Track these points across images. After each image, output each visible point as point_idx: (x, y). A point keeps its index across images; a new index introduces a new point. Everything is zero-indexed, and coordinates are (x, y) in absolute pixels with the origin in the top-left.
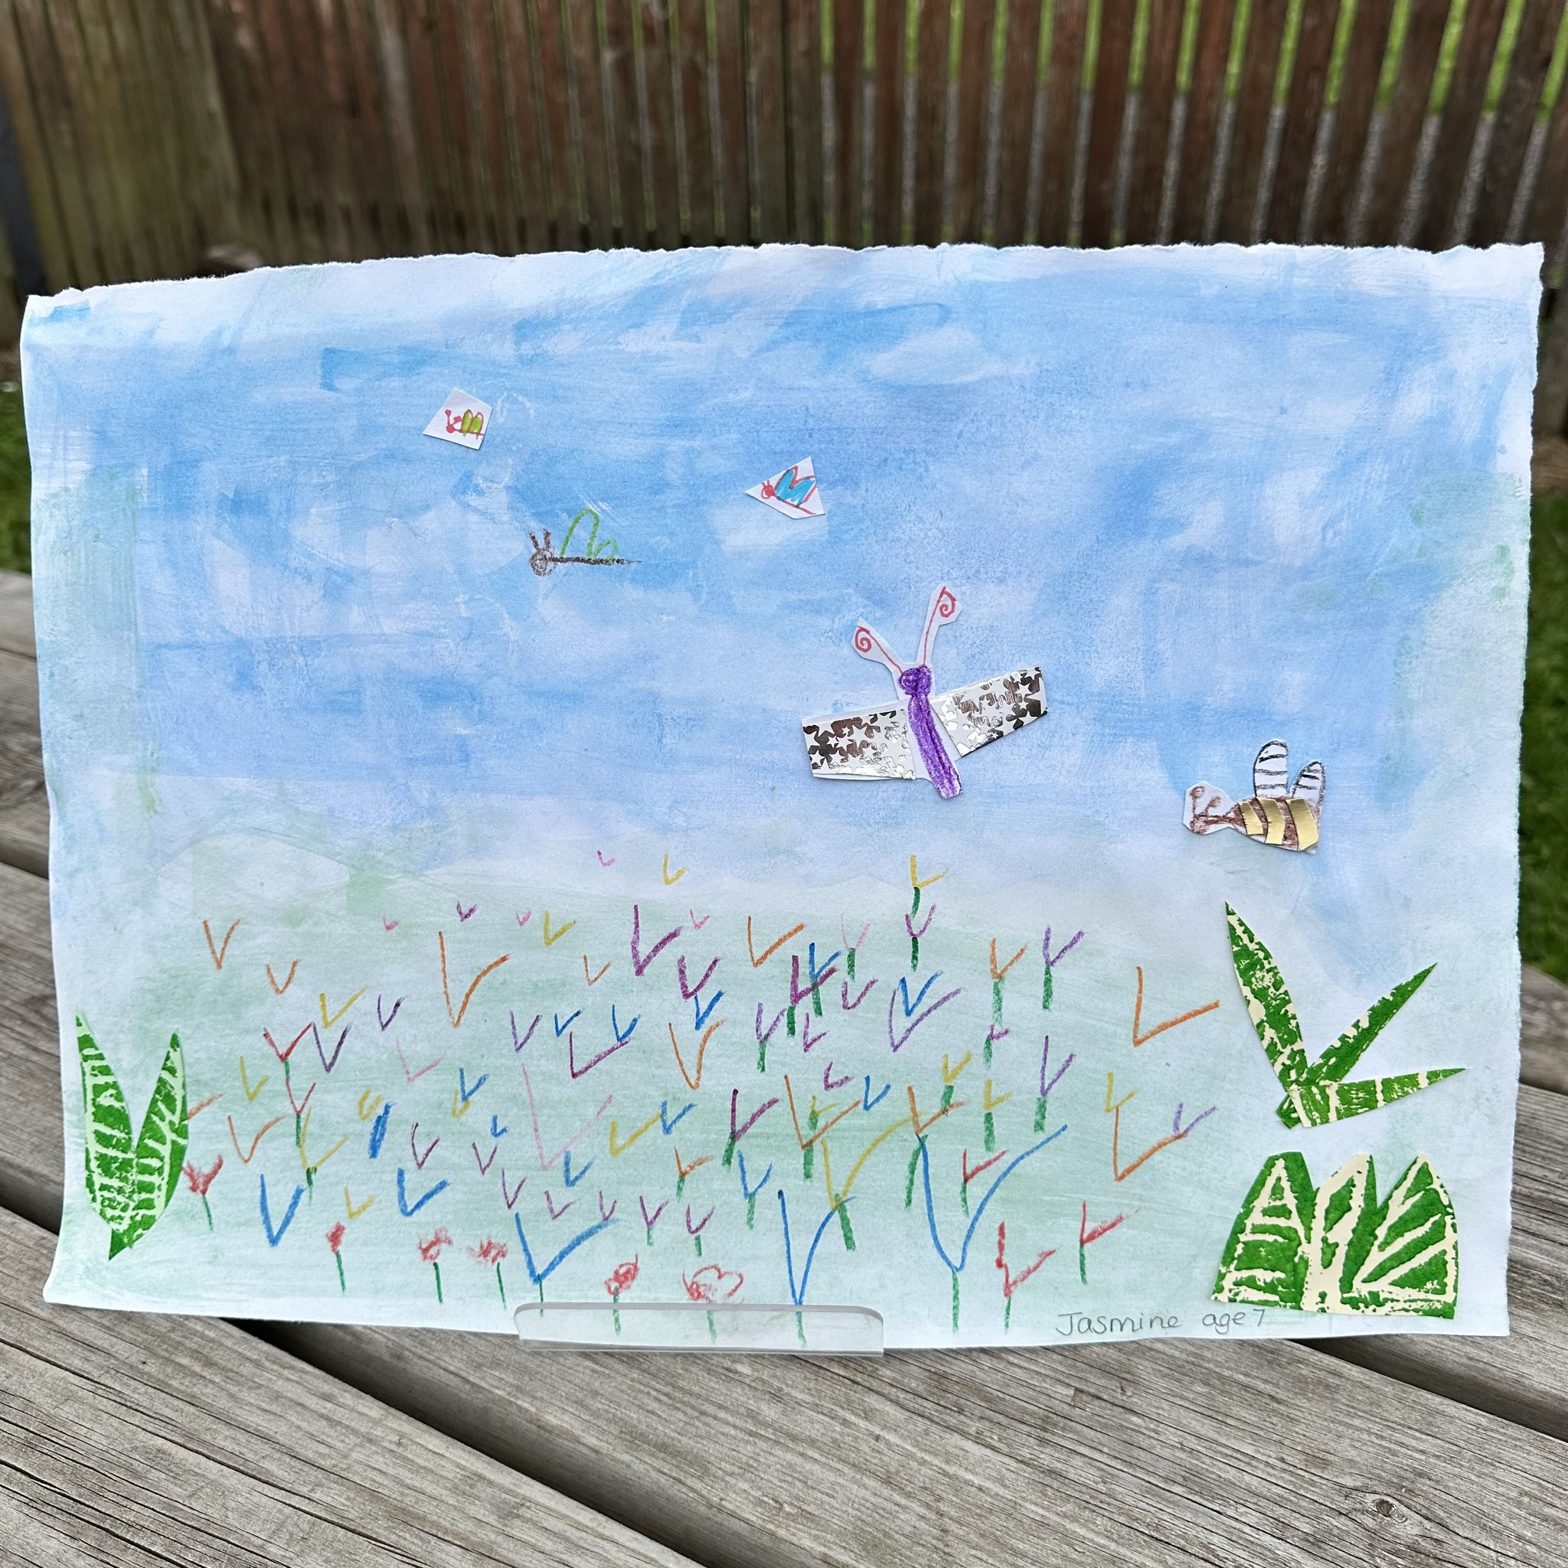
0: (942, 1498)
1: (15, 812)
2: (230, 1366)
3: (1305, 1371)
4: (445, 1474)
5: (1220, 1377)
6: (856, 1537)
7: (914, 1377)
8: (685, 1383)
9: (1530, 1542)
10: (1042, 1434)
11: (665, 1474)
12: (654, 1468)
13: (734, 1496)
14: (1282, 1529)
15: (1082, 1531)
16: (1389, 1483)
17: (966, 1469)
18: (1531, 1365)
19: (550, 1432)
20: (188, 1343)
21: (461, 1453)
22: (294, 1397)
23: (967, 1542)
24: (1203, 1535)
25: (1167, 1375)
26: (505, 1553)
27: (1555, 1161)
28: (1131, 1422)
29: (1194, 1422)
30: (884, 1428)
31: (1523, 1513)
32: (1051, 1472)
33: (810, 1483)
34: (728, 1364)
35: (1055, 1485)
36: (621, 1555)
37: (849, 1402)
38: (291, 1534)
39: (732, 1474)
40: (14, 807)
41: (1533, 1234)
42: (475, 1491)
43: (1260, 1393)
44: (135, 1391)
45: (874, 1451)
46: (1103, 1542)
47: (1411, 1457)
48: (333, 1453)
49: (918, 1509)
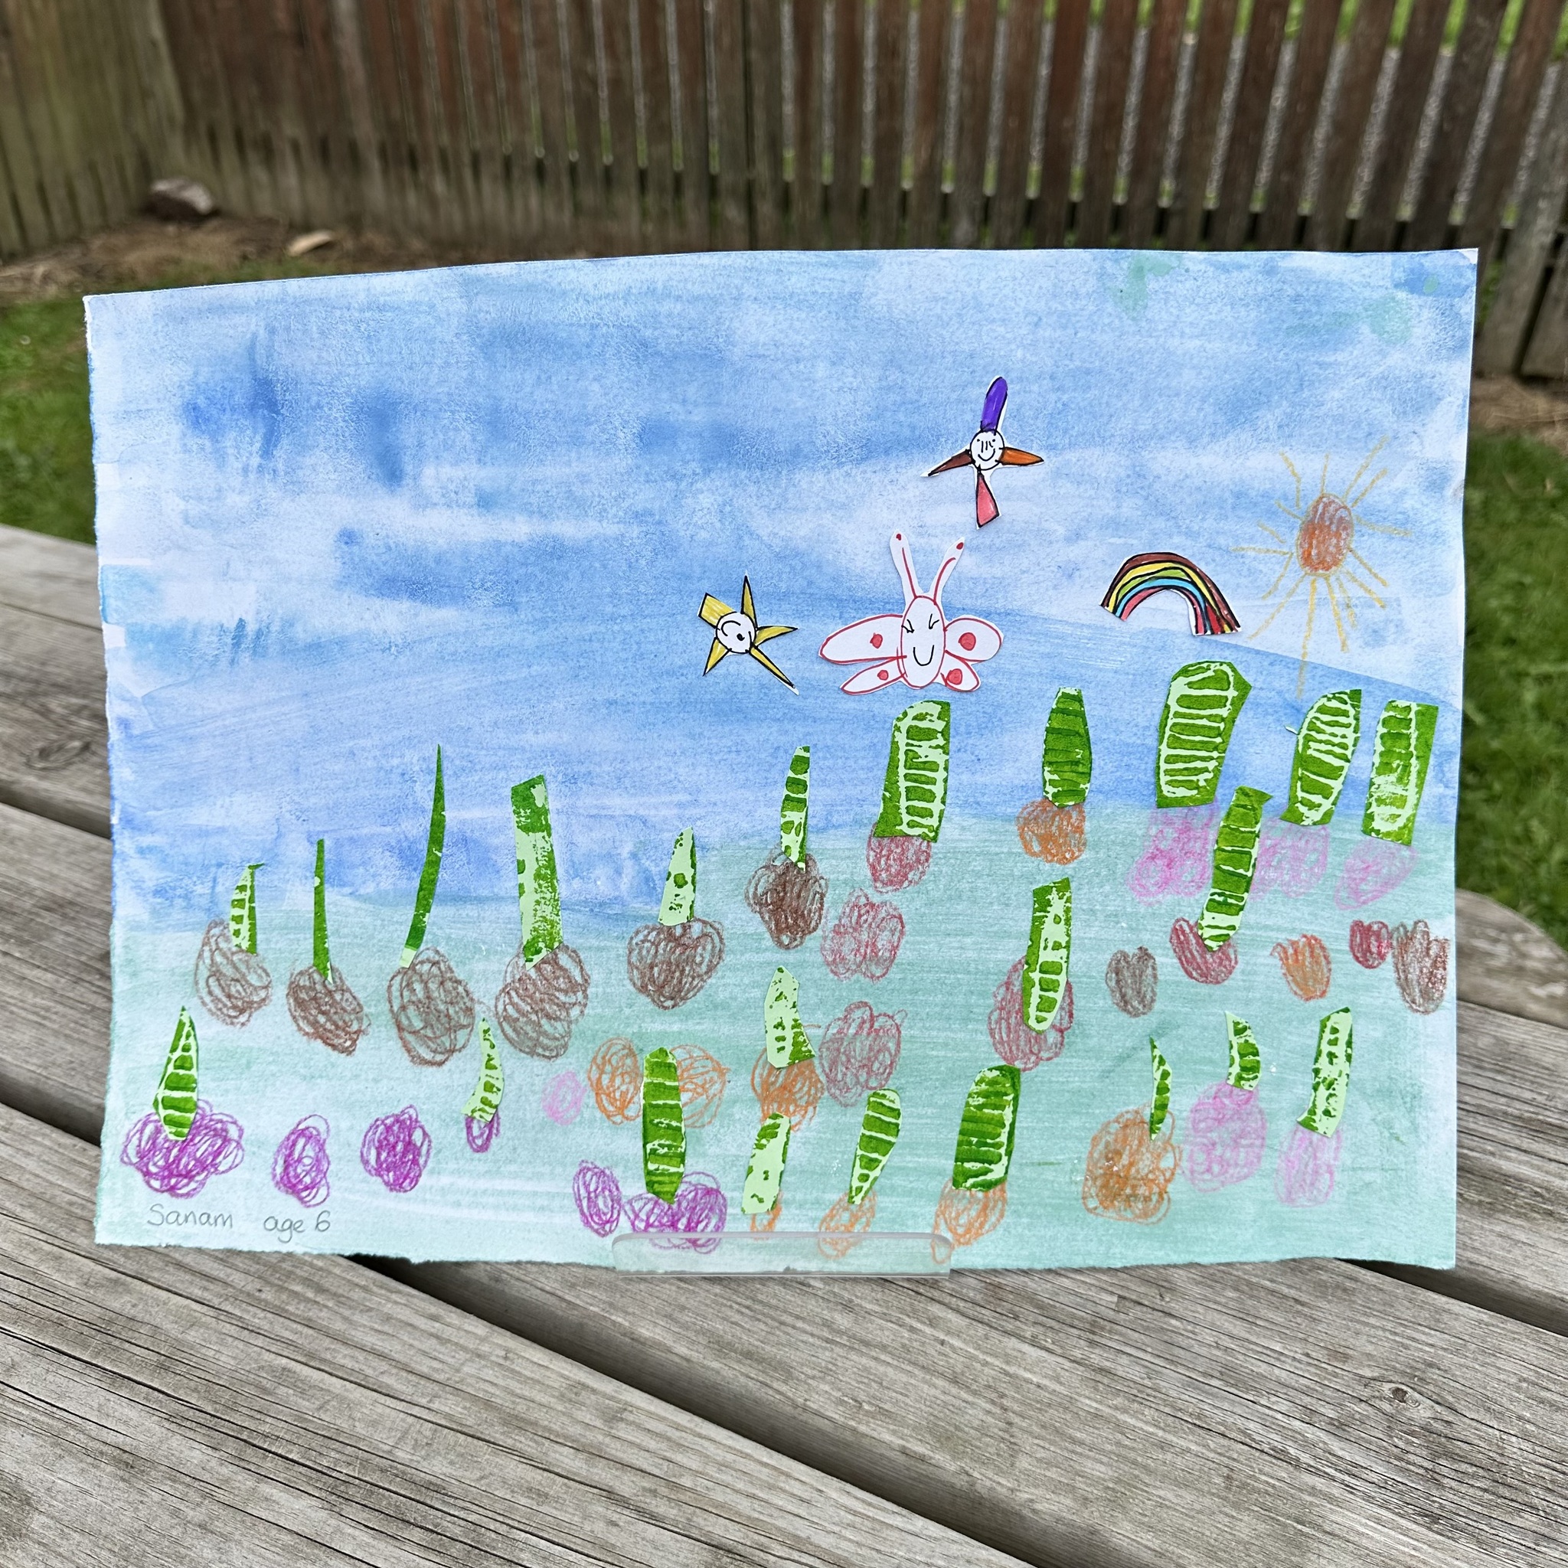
0: (1005, 1395)
1: (66, 773)
2: (340, 1291)
3: (1324, 1277)
4: (551, 1383)
5: (1249, 1283)
6: (930, 1431)
7: (972, 1288)
8: (763, 1297)
9: (1528, 1421)
10: (1091, 1336)
11: (753, 1379)
12: (742, 1374)
13: (817, 1397)
14: (1310, 1416)
15: (1132, 1421)
16: (1403, 1373)
17: (1025, 1369)
18: (1526, 1268)
19: (643, 1344)
20: (298, 1271)
21: (564, 1365)
22: (403, 1318)
23: (1031, 1433)
24: (1240, 1422)
25: (1201, 1283)
26: (613, 1452)
27: (1542, 1085)
28: (1170, 1325)
29: (1227, 1324)
30: (948, 1333)
31: (1521, 1397)
32: (1102, 1370)
33: (885, 1384)
35: (1106, 1381)
36: (720, 1452)
37: (915, 1311)
38: (416, 1440)
39: (813, 1378)
40: (64, 768)
41: (1525, 1151)
42: (580, 1398)
43: (1285, 1297)
44: (255, 1316)
45: (940, 1353)
46: (1151, 1430)
47: (1421, 1350)
48: (446, 1368)
49: (984, 1405)
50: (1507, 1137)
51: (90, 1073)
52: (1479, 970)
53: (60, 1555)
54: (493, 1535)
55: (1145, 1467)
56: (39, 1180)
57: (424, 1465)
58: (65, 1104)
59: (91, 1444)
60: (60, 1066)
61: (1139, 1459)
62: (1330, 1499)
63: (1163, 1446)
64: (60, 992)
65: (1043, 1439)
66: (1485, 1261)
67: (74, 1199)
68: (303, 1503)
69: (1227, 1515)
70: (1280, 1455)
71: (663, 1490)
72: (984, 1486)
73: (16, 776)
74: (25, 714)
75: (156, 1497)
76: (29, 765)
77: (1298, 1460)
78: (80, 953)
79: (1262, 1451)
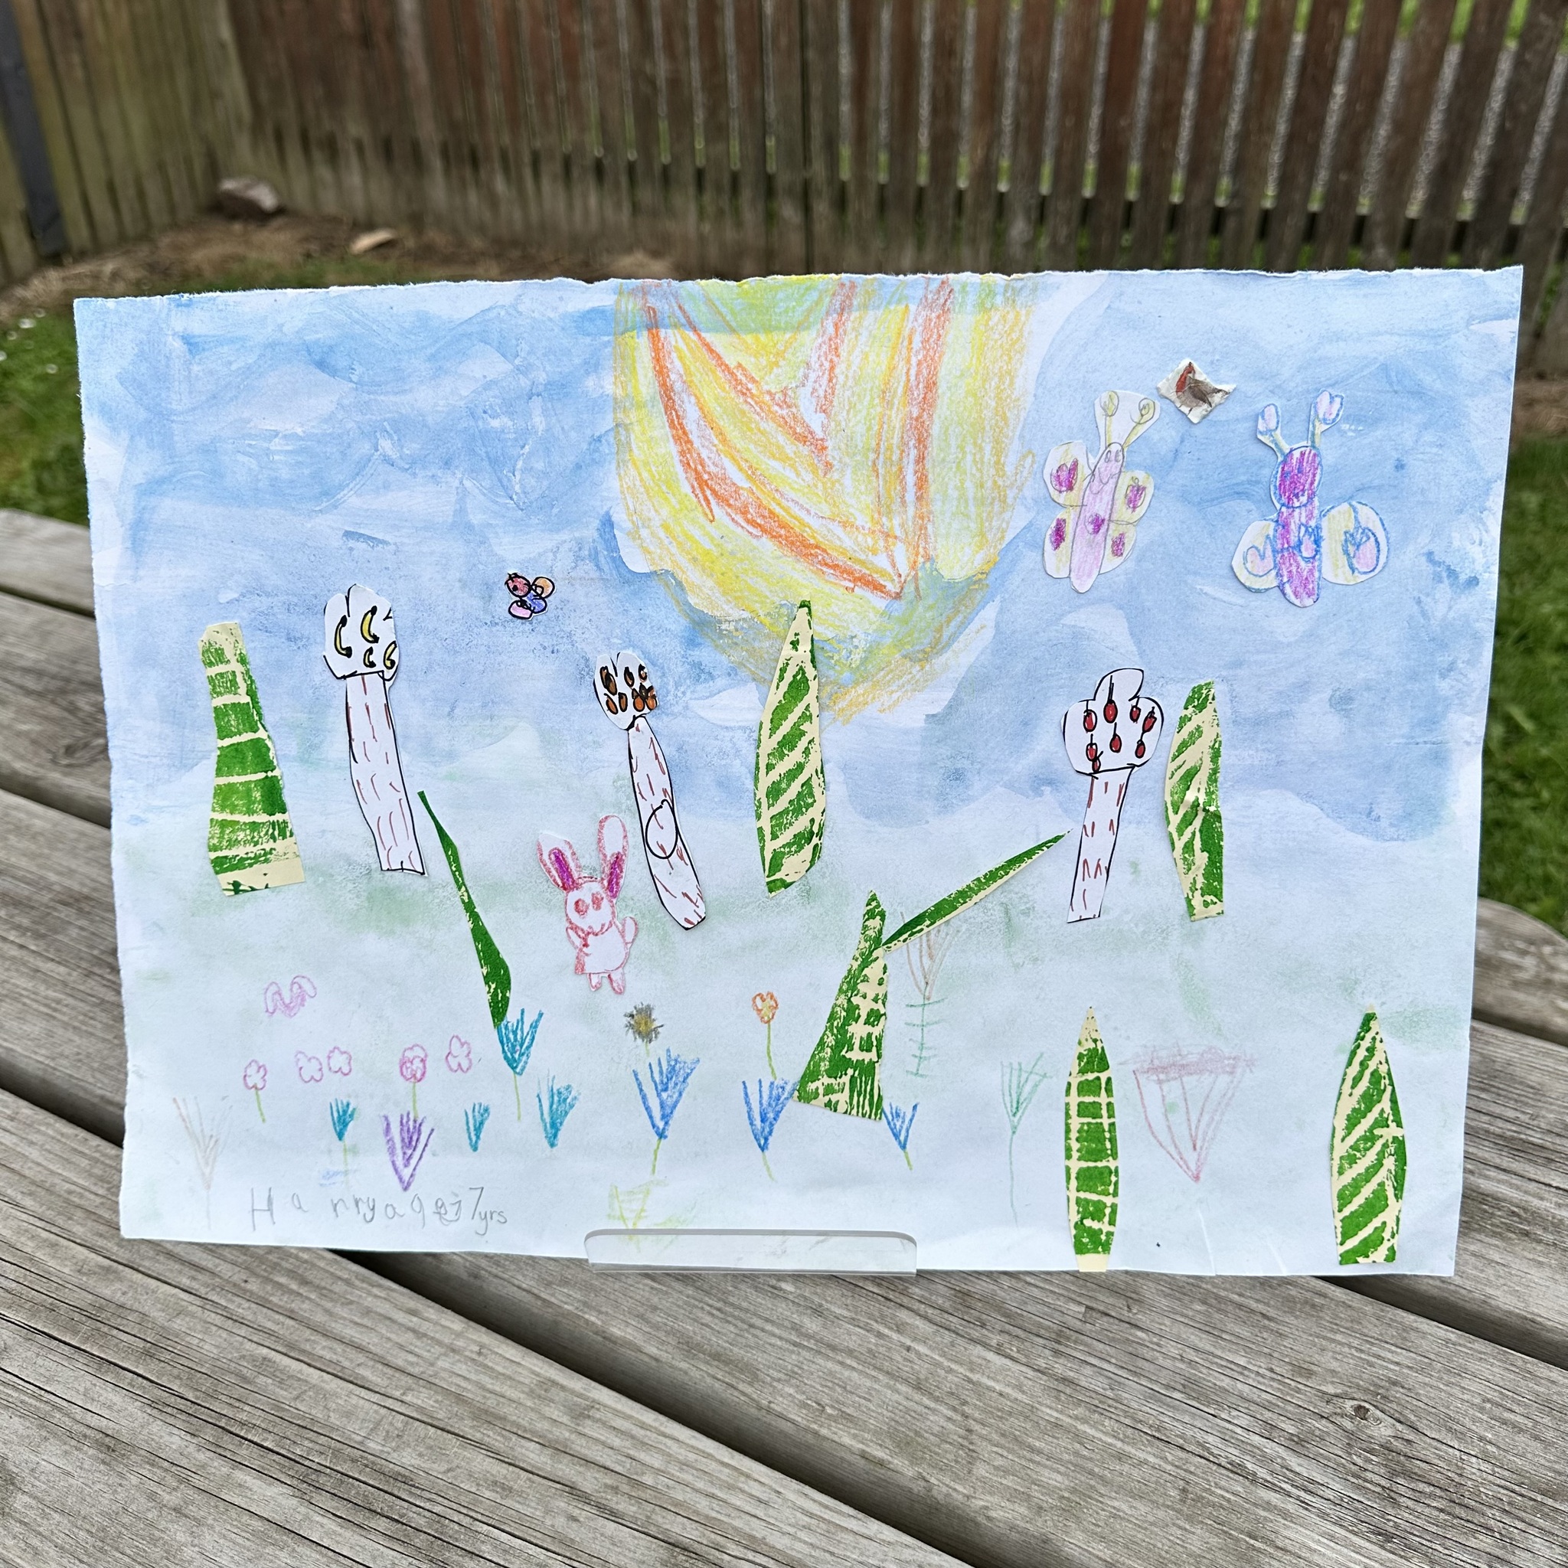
0: (967, 1402)
1: (89, 769)
2: (323, 1284)
3: (1293, 1292)
4: (522, 1379)
5: (1217, 1297)
6: (890, 1435)
7: (941, 1295)
8: (734, 1299)
9: (1490, 1443)
10: (1056, 1346)
11: (719, 1380)
12: (709, 1375)
13: (781, 1399)
14: (1270, 1431)
15: (1091, 1432)
16: (1366, 1391)
17: (988, 1377)
18: (1498, 1288)
19: (615, 1343)
20: (284, 1264)
21: (535, 1361)
22: (382, 1311)
23: (990, 1441)
24: (1199, 1435)
25: (1169, 1295)
26: (578, 1448)
27: (1526, 1104)
28: (1136, 1336)
29: (1193, 1337)
30: (915, 1339)
31: (1485, 1417)
32: (1065, 1380)
33: (848, 1388)
34: (773, 1282)
35: (1068, 1391)
36: (682, 1451)
37: (882, 1316)
38: (387, 1432)
39: (779, 1380)
41: (1504, 1170)
42: (549, 1395)
43: (1253, 1311)
44: (239, 1306)
45: (905, 1359)
46: (1110, 1440)
47: (1387, 1368)
48: (420, 1361)
49: (945, 1411)
50: (1487, 1155)
51: (96, 1065)
52: (1506, 983)
53: (40, 1534)
54: (456, 1527)
55: (1102, 1478)
56: (39, 1169)
57: (394, 1457)
58: (70, 1095)
59: (76, 1427)
60: (67, 1057)
61: (1096, 1470)
62: (1285, 1515)
63: (1120, 1457)
64: (72, 985)
65: (1002, 1447)
67: (73, 1187)
68: (275, 1491)
69: (1180, 1528)
70: (1237, 1469)
71: (625, 1488)
72: (940, 1492)
73: (41, 772)
74: (54, 711)
75: (134, 1480)
76: (54, 761)
77: (1255, 1474)
78: (92, 947)
79: (1219, 1465)
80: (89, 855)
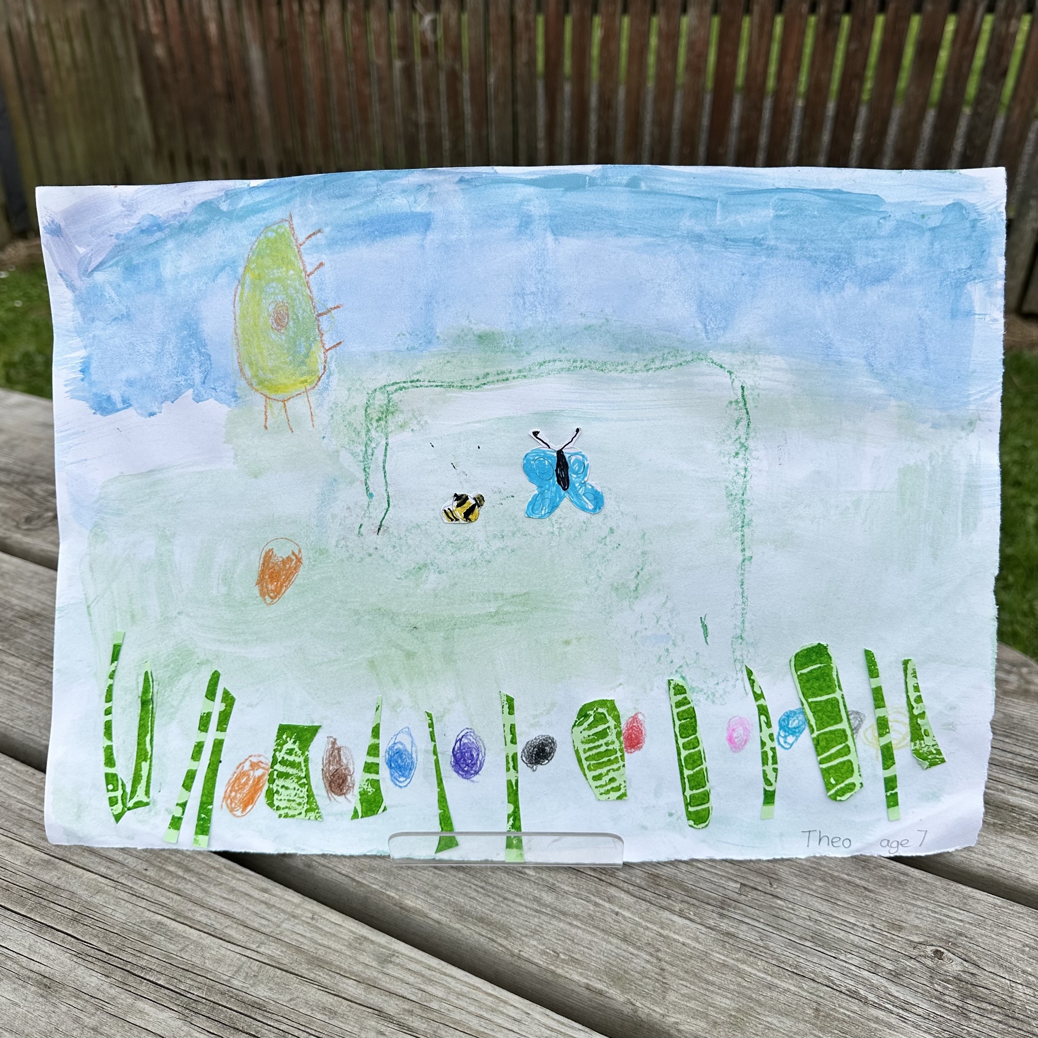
0: (660, 950)
1: (42, 532)
2: (201, 871)
4: (343, 936)
5: (832, 876)
6: (607, 974)
7: (639, 877)
8: (493, 881)
9: (1031, 974)
10: (721, 911)
11: (483, 936)
12: (476, 933)
13: (528, 949)
14: (875, 968)
15: (749, 969)
16: (941, 939)
17: (674, 932)
18: (1027, 869)
19: (408, 911)
20: (173, 857)
21: (352, 924)
22: (243, 890)
23: (677, 976)
24: (825, 971)
25: (799, 875)
26: (384, 984)
28: (777, 904)
29: (816, 904)
30: (621, 907)
31: (1025, 957)
32: (728, 934)
33: (575, 941)
34: (521, 869)
35: (731, 941)
36: (458, 985)
37: (598, 891)
38: (247, 973)
39: (526, 936)
40: (41, 529)
41: (1025, 790)
42: (362, 947)
43: (858, 886)
44: (141, 886)
45: (615, 921)
46: (762, 975)
47: (954, 924)
48: (270, 923)
49: (645, 956)
50: (1012, 780)
51: (42, 725)
55: (758, 1001)
56: (1, 794)
57: (252, 990)
58: (23, 745)
59: (22, 971)
60: (22, 719)
61: (754, 996)
62: (890, 1026)
63: (770, 987)
64: (26, 671)
65: (686, 980)
66: (998, 864)
67: (24, 806)
68: (166, 1015)
69: (815, 1035)
70: (853, 995)
71: (419, 1012)
72: (643, 1013)
73: (8, 534)
74: (18, 495)
75: (64, 1008)
76: (18, 527)
77: (866, 998)
78: (43, 647)
79: (841, 992)
80: (41, 587)
